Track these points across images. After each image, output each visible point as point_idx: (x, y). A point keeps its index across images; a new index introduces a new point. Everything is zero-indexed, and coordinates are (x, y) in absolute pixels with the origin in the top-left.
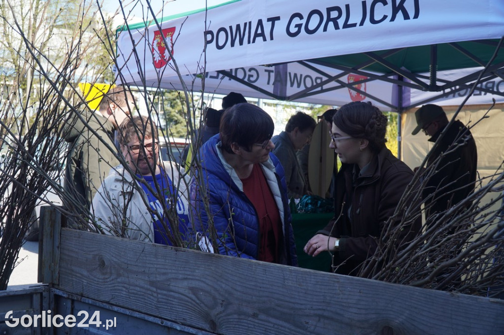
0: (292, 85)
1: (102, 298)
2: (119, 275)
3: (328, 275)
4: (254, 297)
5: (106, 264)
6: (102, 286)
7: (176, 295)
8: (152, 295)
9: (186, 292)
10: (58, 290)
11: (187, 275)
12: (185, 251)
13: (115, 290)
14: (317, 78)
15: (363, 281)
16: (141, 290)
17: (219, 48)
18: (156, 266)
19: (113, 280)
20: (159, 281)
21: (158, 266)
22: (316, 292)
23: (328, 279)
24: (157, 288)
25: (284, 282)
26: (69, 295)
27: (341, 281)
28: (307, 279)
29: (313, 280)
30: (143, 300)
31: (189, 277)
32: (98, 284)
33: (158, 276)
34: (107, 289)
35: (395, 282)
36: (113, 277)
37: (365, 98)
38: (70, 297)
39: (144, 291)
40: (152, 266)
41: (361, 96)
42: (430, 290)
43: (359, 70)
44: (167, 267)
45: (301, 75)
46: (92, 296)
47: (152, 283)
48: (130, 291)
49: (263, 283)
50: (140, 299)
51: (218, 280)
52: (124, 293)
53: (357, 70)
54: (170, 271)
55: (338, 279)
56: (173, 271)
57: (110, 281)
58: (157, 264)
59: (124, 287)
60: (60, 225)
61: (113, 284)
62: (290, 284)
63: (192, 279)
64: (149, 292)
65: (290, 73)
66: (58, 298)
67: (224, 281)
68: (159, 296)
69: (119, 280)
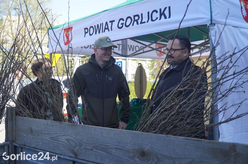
0: (130, 50)
1: (32, 146)
2: (38, 136)
3: (119, 130)
4: (91, 142)
5: (33, 131)
6: (32, 141)
7: (61, 143)
8: (52, 143)
9: (65, 141)
10: (15, 144)
11: (65, 133)
12: (63, 123)
13: (37, 142)
14: (141, 47)
15: (133, 132)
16: (47, 141)
17: (91, 35)
18: (52, 130)
19: (36, 138)
20: (54, 137)
21: (54, 131)
22: (115, 138)
23: (119, 132)
24: (53, 140)
25: (102, 134)
26: (19, 145)
27: (124, 132)
28: (111, 132)
29: (113, 133)
30: (48, 146)
31: (66, 134)
32: (30, 140)
33: (53, 135)
34: (34, 142)
35: (146, 132)
36: (36, 136)
37: (164, 54)
38: (20, 146)
39: (48, 142)
40: (51, 131)
41: (162, 54)
42: (159, 134)
43: (158, 42)
44: (57, 131)
45: (134, 46)
46: (28, 145)
47: (51, 138)
48: (43, 142)
49: (94, 135)
50: (47, 145)
51: (77, 135)
52: (41, 143)
53: (156, 42)
54: (58, 132)
55: (123, 132)
56: (59, 132)
57: (35, 138)
58: (53, 130)
59: (41, 140)
60: (15, 115)
61: (36, 139)
62: (105, 135)
63: (67, 135)
64: (50, 142)
65: (129, 45)
66: (15, 147)
67: (79, 135)
68: (54, 143)
69: (38, 138)
